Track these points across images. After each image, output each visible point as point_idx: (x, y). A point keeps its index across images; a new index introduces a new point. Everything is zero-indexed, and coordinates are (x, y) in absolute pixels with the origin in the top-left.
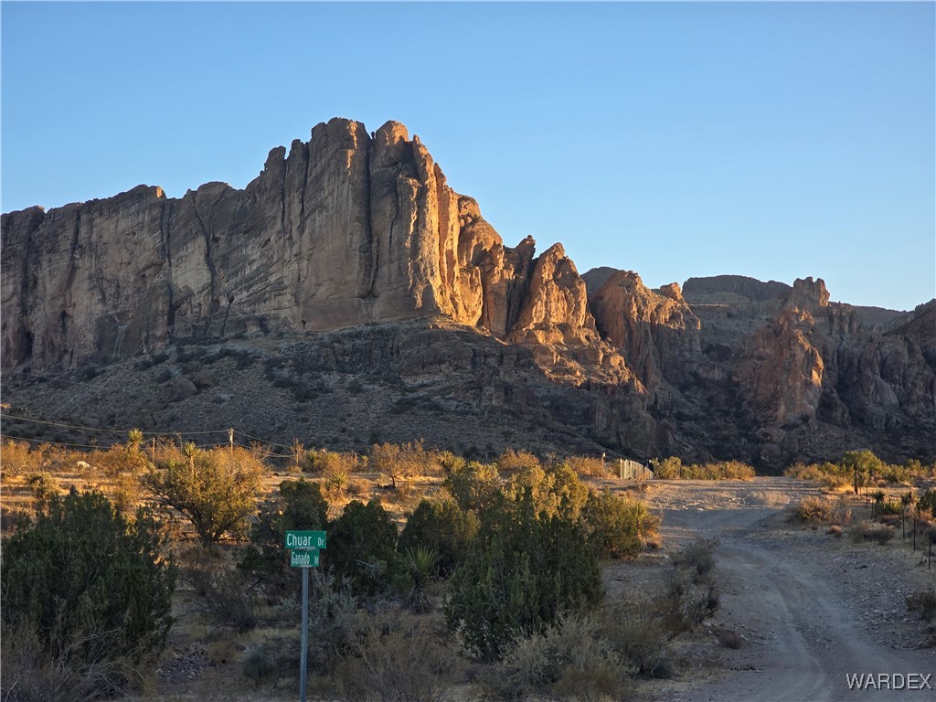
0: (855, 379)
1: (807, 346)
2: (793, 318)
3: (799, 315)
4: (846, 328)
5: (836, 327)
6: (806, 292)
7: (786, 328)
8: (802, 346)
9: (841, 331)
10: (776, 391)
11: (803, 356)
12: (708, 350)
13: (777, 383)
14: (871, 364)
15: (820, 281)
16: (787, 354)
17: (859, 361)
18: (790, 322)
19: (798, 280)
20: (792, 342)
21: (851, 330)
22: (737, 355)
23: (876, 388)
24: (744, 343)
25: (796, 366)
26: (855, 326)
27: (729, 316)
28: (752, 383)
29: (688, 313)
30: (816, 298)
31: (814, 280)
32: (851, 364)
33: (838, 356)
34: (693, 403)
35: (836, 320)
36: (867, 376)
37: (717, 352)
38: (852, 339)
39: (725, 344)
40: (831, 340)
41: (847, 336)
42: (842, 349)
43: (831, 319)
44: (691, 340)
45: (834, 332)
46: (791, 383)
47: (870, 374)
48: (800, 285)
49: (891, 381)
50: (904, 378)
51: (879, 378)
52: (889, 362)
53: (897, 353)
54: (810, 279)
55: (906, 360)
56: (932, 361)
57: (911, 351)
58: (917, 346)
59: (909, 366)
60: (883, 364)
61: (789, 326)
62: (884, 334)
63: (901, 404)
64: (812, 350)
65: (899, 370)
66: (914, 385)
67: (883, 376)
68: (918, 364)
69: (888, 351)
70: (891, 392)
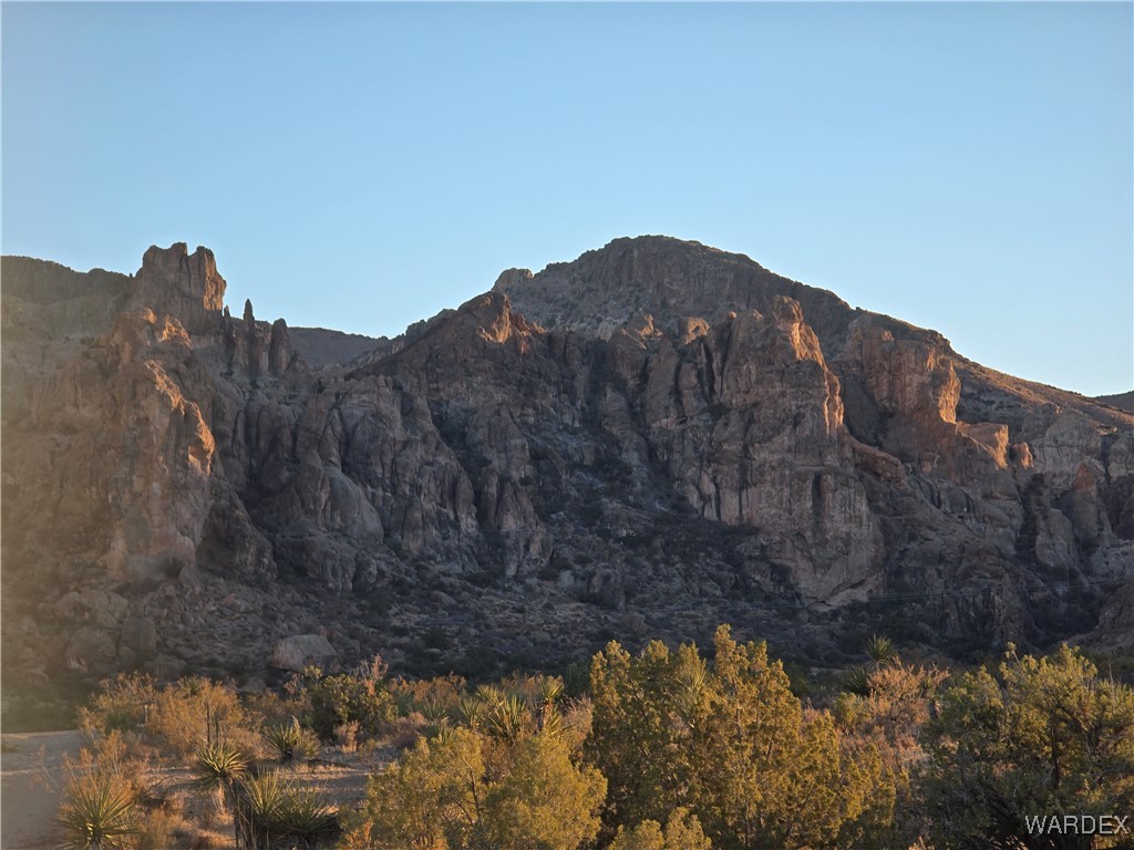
0: (285, 475)
1: (176, 400)
2: (143, 335)
3: (154, 329)
4: (264, 361)
5: (241, 358)
6: (172, 277)
7: (126, 357)
8: (164, 398)
9: (253, 368)
11: (166, 421)
13: (106, 486)
14: (320, 443)
15: (204, 255)
16: (127, 418)
17: (295, 437)
18: (136, 345)
19: (154, 250)
20: (141, 389)
21: (274, 368)
23: (333, 496)
25: (150, 444)
26: (284, 356)
30: (195, 292)
31: (191, 251)
32: (275, 441)
33: (247, 425)
35: (241, 343)
36: (312, 469)
38: (276, 385)
40: (229, 386)
41: (266, 378)
42: (255, 409)
43: (230, 343)
45: (236, 371)
46: (138, 485)
47: (318, 463)
48: (159, 260)
49: (366, 479)
50: (394, 473)
51: (338, 473)
52: (359, 437)
53: (378, 416)
54: (180, 248)
55: (398, 432)
56: (453, 433)
57: (408, 412)
58: (421, 402)
59: (405, 444)
60: (347, 442)
61: (133, 353)
62: (347, 378)
63: (387, 531)
64: (188, 409)
65: (382, 454)
66: (416, 488)
67: (346, 468)
68: (425, 440)
69: (358, 413)
70: (366, 504)
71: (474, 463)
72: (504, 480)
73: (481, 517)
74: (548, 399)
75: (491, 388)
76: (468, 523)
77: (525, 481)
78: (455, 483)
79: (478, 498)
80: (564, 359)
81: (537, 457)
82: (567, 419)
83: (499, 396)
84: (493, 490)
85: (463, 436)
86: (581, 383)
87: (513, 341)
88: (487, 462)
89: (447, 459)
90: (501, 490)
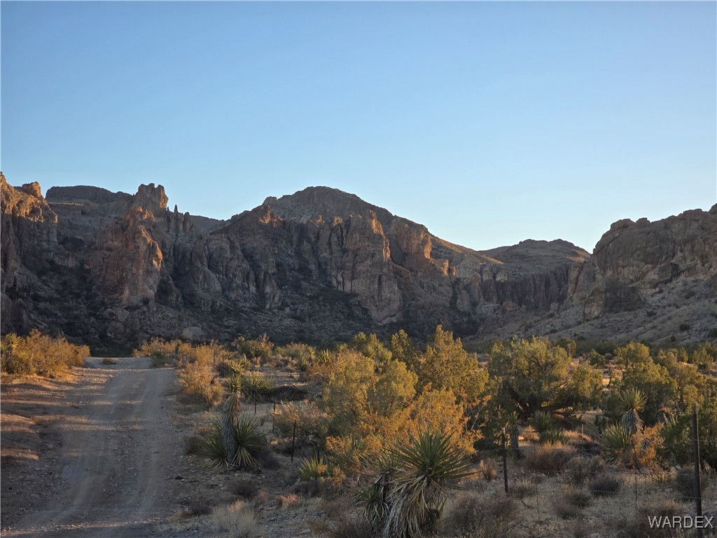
0: (187, 268)
1: (149, 240)
2: (138, 216)
3: (142, 214)
4: (181, 227)
5: (172, 226)
6: (149, 195)
7: (131, 224)
8: (145, 239)
9: (177, 230)
10: (123, 278)
11: (145, 248)
12: (64, 241)
13: (123, 271)
14: (200, 257)
16: (131, 247)
17: (191, 255)
18: (135, 220)
19: (142, 185)
20: (137, 236)
21: (184, 230)
22: (89, 246)
23: (204, 277)
24: (95, 237)
25: (139, 256)
26: (188, 225)
27: (83, 213)
28: (101, 270)
29: (46, 209)
30: (157, 202)
31: (156, 186)
32: (184, 256)
33: (174, 250)
34: (49, 286)
35: (173, 221)
36: (197, 267)
37: (71, 243)
38: (185, 236)
39: (78, 237)
40: (168, 236)
41: (181, 233)
42: (177, 244)
43: (169, 220)
44: (48, 232)
45: (170, 230)
46: (134, 271)
47: (200, 265)
48: (144, 189)
49: (216, 271)
50: (227, 269)
51: (206, 269)
52: (214, 256)
53: (221, 248)
54: (152, 185)
55: (228, 255)
56: (248, 256)
57: (232, 247)
58: (237, 244)
59: (231, 259)
60: (210, 257)
61: (134, 222)
62: (211, 234)
63: (224, 290)
64: (153, 244)
65: (222, 262)
66: (235, 276)
67: (210, 267)
68: (238, 258)
69: (214, 247)
70: (216, 280)
71: (255, 266)
72: (266, 274)
73: (257, 287)
74: (283, 245)
75: (262, 240)
76: (253, 289)
77: (273, 274)
78: (248, 274)
79: (257, 279)
80: (289, 230)
81: (278, 265)
82: (290, 253)
83: (265, 243)
84: (262, 277)
85: (252, 257)
86: (295, 239)
87: (271, 223)
88: (260, 267)
89: (246, 265)
90: (265, 277)
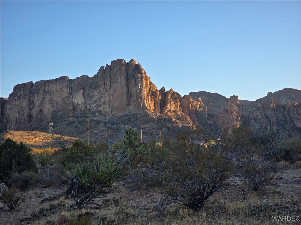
0: (247, 122)
1: (236, 115)
2: (232, 107)
3: (233, 106)
4: (244, 109)
5: (241, 108)
6: (233, 99)
8: (235, 114)
9: (243, 109)
10: (229, 126)
11: (235, 117)
12: (209, 115)
13: (229, 124)
14: (251, 118)
15: (237, 96)
16: (231, 117)
17: (248, 118)
18: (231, 108)
19: (231, 96)
20: (232, 113)
21: (245, 109)
22: (216, 117)
23: (253, 125)
24: (218, 114)
25: (234, 120)
26: (246, 108)
27: (213, 106)
28: (222, 124)
29: (203, 106)
30: (236, 101)
31: (235, 96)
32: (246, 118)
33: (243, 117)
34: (207, 130)
35: (241, 107)
36: (251, 122)
37: (211, 116)
38: (245, 112)
39: (213, 114)
40: (240, 112)
41: (244, 111)
42: (243, 114)
43: (240, 107)
44: (205, 113)
45: (241, 110)
46: (232, 124)
47: (251, 121)
48: (231, 97)
49: (257, 123)
50: (260, 122)
51: (254, 122)
52: (256, 118)
53: (258, 115)
54: (234, 96)
55: (260, 117)
56: (267, 117)
57: (261, 115)
58: (263, 114)
59: (261, 119)
60: (254, 118)
61: (231, 109)
62: (254, 110)
63: (260, 129)
64: (238, 116)
65: (259, 120)
66: (263, 124)
67: (255, 122)
68: (264, 118)
69: (256, 115)
70: (257, 126)
71: (269, 120)
72: (273, 122)
73: (270, 127)
74: (278, 112)
75: (271, 111)
76: (269, 128)
77: (275, 123)
78: (267, 123)
79: (270, 125)
80: (280, 107)
81: (277, 120)
82: (280, 115)
83: (272, 112)
84: (272, 124)
85: (268, 117)
86: (282, 110)
87: (273, 106)
88: (271, 120)
89: (266, 120)
90: (273, 124)
